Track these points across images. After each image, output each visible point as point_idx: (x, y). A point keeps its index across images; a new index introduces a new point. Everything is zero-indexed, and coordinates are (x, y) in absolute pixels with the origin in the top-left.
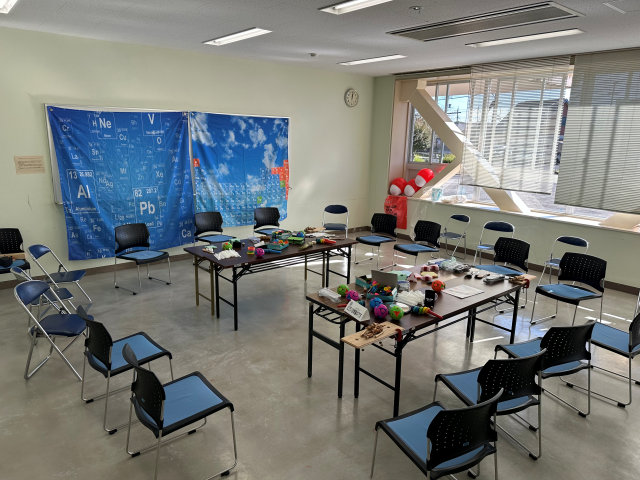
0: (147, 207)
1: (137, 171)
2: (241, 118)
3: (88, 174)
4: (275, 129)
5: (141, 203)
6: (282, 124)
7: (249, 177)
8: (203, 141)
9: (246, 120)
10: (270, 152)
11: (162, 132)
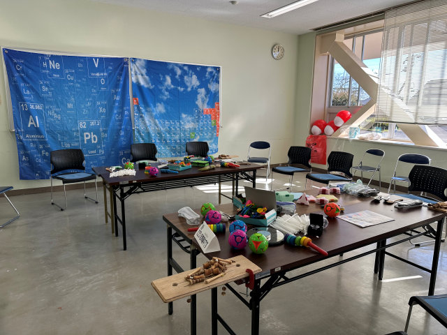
0: (90, 137)
1: (83, 106)
2: (177, 65)
3: (38, 107)
4: (208, 76)
5: (85, 134)
6: (215, 72)
7: (184, 116)
8: (142, 83)
9: (181, 67)
10: (203, 95)
11: (105, 74)
